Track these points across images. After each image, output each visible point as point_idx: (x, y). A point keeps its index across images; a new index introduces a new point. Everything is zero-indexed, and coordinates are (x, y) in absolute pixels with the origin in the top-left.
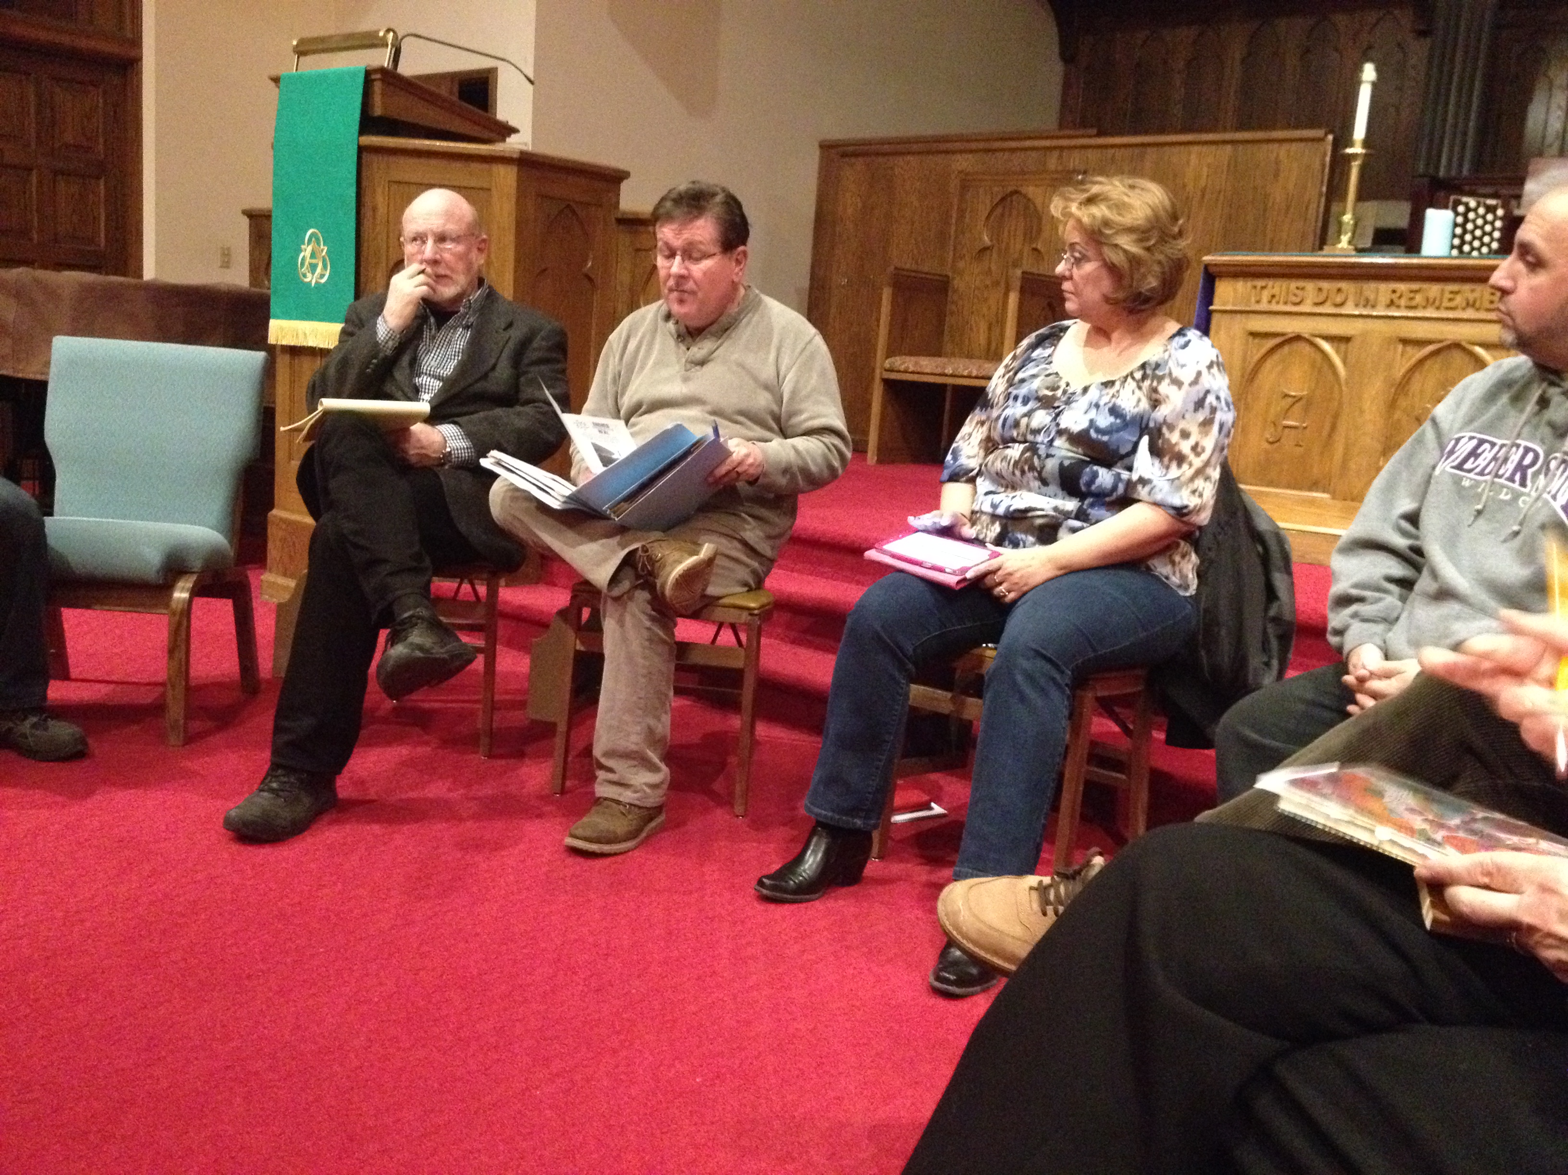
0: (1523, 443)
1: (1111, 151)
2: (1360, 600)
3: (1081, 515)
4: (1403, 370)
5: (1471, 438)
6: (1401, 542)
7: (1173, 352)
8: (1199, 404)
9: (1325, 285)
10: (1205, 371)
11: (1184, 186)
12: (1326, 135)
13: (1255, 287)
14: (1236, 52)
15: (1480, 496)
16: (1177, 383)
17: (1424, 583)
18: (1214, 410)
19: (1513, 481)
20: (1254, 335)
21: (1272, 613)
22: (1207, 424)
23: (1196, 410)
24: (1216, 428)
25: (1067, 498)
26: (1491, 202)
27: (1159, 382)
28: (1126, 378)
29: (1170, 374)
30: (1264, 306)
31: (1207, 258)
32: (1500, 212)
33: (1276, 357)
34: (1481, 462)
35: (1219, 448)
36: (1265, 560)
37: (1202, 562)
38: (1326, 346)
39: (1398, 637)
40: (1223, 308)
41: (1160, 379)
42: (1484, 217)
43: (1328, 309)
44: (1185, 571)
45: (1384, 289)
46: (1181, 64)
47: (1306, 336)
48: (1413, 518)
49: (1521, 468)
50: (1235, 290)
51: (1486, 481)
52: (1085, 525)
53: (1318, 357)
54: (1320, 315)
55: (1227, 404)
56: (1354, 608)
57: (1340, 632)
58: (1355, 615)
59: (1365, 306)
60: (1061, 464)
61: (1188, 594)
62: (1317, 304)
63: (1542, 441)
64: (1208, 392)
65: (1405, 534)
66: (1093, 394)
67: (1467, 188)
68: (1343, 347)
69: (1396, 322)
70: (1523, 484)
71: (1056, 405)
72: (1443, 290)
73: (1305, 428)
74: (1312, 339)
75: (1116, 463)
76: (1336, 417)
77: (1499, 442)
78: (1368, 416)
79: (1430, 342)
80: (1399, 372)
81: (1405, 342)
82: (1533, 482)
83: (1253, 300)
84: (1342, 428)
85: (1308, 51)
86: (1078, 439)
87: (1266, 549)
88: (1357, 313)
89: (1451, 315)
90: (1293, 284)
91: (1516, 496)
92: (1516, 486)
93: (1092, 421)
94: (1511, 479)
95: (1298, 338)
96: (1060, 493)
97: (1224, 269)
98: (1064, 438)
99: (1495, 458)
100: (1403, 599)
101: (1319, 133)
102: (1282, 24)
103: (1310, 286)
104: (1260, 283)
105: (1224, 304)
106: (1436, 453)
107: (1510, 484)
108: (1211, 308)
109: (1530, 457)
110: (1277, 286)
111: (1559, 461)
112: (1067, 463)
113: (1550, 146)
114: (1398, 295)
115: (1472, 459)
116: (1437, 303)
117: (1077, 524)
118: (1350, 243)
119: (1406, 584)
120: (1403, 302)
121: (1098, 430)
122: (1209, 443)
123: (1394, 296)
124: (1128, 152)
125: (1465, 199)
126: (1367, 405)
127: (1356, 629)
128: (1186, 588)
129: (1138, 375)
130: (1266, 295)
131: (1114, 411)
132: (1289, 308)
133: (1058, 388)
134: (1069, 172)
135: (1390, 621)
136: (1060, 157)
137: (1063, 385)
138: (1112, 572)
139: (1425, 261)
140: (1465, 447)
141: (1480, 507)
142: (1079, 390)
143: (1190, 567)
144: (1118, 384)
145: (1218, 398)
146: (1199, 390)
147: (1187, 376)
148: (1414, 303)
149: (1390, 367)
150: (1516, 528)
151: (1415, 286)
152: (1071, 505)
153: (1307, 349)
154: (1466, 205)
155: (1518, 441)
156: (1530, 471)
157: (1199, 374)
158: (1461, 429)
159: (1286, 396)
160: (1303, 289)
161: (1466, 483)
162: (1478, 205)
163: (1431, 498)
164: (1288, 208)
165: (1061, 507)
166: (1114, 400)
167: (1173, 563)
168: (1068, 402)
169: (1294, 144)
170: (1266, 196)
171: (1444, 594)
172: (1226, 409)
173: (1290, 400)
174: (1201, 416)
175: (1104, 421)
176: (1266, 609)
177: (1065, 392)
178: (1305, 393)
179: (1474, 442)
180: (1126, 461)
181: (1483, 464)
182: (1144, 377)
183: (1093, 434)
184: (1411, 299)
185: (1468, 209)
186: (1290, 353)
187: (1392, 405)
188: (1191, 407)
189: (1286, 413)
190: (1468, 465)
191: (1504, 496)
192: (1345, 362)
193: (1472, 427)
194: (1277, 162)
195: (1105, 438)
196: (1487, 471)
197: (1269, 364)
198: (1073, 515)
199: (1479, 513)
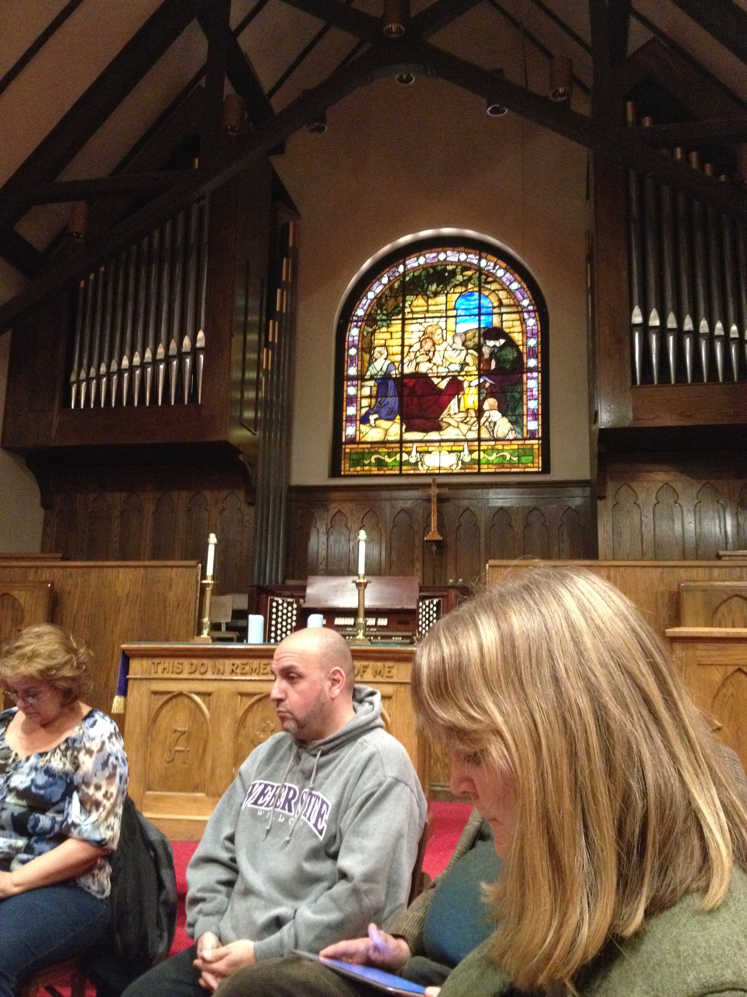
0: (288, 784)
1: (69, 570)
2: (203, 900)
3: (29, 849)
4: (242, 713)
5: (260, 784)
6: (225, 856)
7: (85, 730)
8: (105, 764)
9: (195, 661)
10: (107, 742)
11: (116, 592)
12: (197, 564)
13: (154, 663)
14: (149, 508)
15: (267, 820)
16: (89, 752)
17: (239, 886)
18: (115, 767)
19: (285, 810)
20: (155, 693)
21: (162, 898)
22: (111, 777)
23: (103, 769)
24: (117, 779)
25: (19, 837)
26: (290, 600)
27: (79, 752)
28: (55, 749)
29: (85, 747)
30: (159, 675)
31: (124, 646)
32: (295, 606)
33: (169, 706)
34: (267, 798)
35: (121, 792)
36: (156, 862)
37: (113, 870)
38: (197, 699)
39: (226, 925)
40: (135, 677)
41: (79, 750)
42: (287, 608)
43: (197, 676)
44: (101, 878)
45: (228, 663)
46: (118, 513)
47: (185, 693)
48: (231, 839)
49: (288, 801)
50: (142, 666)
51: (270, 811)
52: (30, 857)
53: (193, 706)
54: (192, 679)
55: (123, 761)
56: (200, 906)
57: (192, 925)
58: (200, 912)
59: (218, 674)
60: (12, 815)
61: (104, 896)
62: (191, 673)
63: (298, 783)
64: (109, 755)
65: (228, 850)
66: (33, 760)
67: (278, 592)
68: (207, 699)
69: (236, 683)
70: (290, 810)
71: (7, 770)
72: (260, 664)
73: (188, 751)
74: (189, 694)
75: (49, 809)
76: (206, 743)
77: (276, 785)
78: (224, 742)
79: (254, 694)
80: (240, 713)
81: (242, 694)
82: (295, 809)
83: (153, 671)
84: (209, 752)
85: (190, 510)
86: (23, 794)
87: (156, 854)
88: (214, 677)
89: (265, 678)
90: (177, 661)
91: (287, 818)
92: (286, 812)
93: (33, 781)
94: (283, 808)
95: (180, 694)
96: (13, 834)
97: (133, 653)
98: (13, 794)
99: (274, 795)
100: (229, 895)
101: (193, 563)
102: (175, 494)
103: (186, 662)
104: (156, 661)
105: (135, 674)
106: (242, 795)
107: (283, 811)
108: (128, 677)
109: (292, 792)
110: (168, 663)
111: (308, 794)
112: (16, 814)
113: (321, 564)
114: (236, 666)
115: (262, 797)
116: (257, 671)
117: (24, 856)
118: (208, 634)
119: (230, 884)
120: (239, 671)
121: (38, 787)
122: (113, 790)
123: (234, 668)
124: (81, 571)
125: (276, 599)
126: (223, 734)
127: (202, 921)
128: (103, 892)
129: (63, 747)
130: (160, 668)
131: (48, 772)
132: (174, 676)
133: (9, 757)
134: (43, 582)
135: (220, 913)
136: (36, 572)
137: (13, 756)
138: (51, 889)
139: (249, 647)
140: (258, 790)
141: (268, 828)
142: (24, 759)
143: (105, 875)
144: (49, 755)
145: (117, 758)
146: (104, 754)
147: (95, 746)
148: (244, 671)
149: (235, 710)
150: (287, 838)
151: (245, 661)
152: (21, 843)
153: (186, 700)
154: (277, 602)
155: (286, 784)
156: (293, 802)
157: (103, 743)
158: (255, 778)
159: (175, 731)
160: (182, 664)
161: (260, 813)
162: (283, 601)
163: (241, 826)
164: (178, 606)
165: (14, 845)
166: (48, 764)
167: (93, 876)
168: (16, 769)
169: (180, 569)
170: (165, 599)
171: (248, 892)
172: (122, 764)
173: (178, 734)
174: (107, 773)
175: (41, 779)
176: (159, 894)
177: (14, 761)
178: (187, 729)
179: (262, 787)
180: (57, 807)
181: (268, 800)
182: (67, 749)
183: (33, 790)
184: (243, 669)
185: (278, 604)
186: (176, 704)
187: (237, 734)
188: (100, 767)
189: (176, 743)
190: (260, 802)
191: (281, 820)
192: (209, 708)
193: (260, 777)
194: (171, 579)
195: (42, 792)
196: (271, 804)
197: (164, 711)
198: (23, 850)
199: (268, 831)
